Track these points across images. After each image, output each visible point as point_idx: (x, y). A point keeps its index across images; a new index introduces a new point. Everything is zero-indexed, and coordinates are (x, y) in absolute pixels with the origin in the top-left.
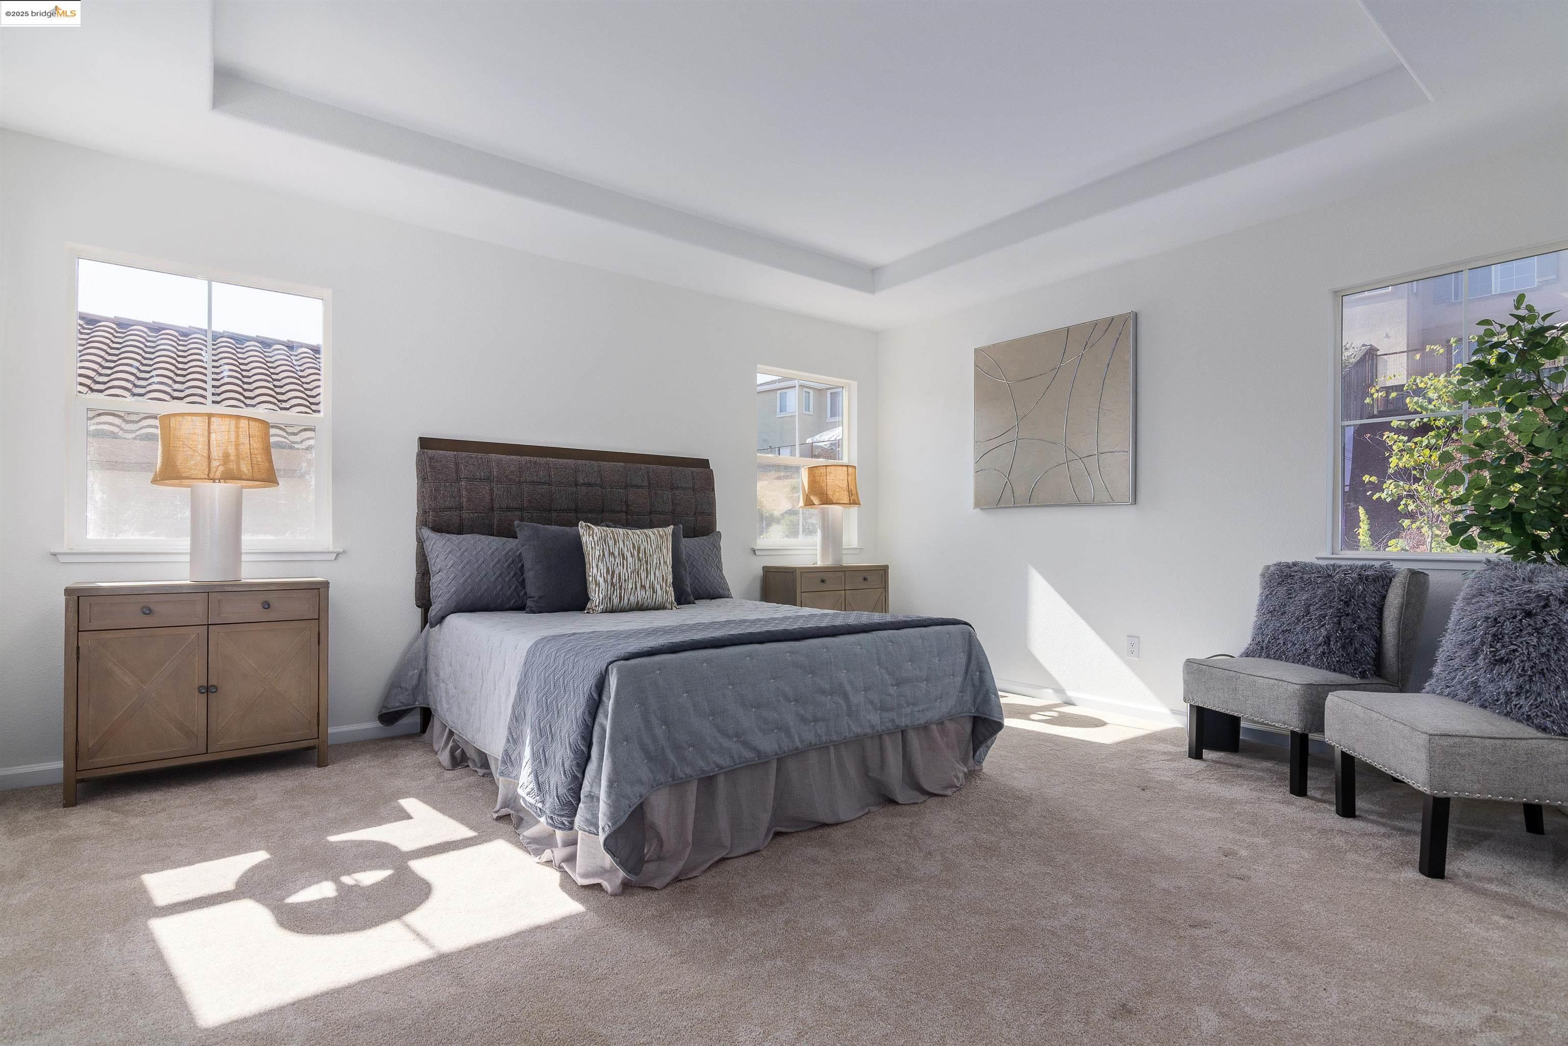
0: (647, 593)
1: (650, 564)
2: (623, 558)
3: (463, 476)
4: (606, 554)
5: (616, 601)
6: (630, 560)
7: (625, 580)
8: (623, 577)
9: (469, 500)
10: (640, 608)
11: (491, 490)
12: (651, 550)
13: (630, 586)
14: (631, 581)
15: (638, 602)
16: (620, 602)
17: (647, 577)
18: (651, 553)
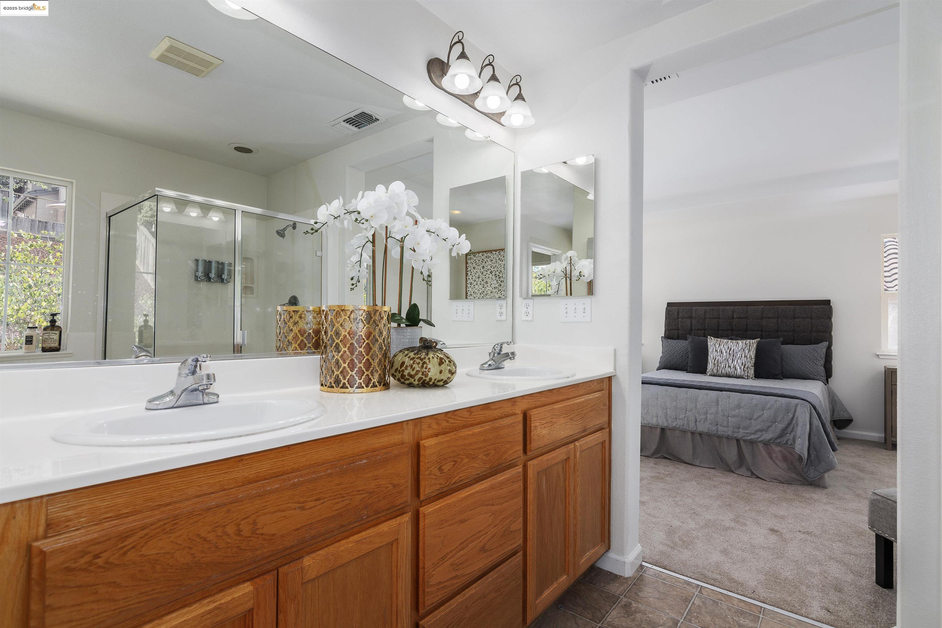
0: (732, 370)
1: (735, 357)
2: (721, 353)
3: (680, 317)
4: (714, 350)
5: (715, 371)
6: (725, 354)
7: (720, 363)
8: (719, 361)
9: (681, 326)
10: (729, 376)
11: (691, 322)
12: (737, 350)
13: (723, 366)
14: (723, 363)
15: (726, 373)
16: (717, 372)
17: (732, 362)
18: (737, 352)
